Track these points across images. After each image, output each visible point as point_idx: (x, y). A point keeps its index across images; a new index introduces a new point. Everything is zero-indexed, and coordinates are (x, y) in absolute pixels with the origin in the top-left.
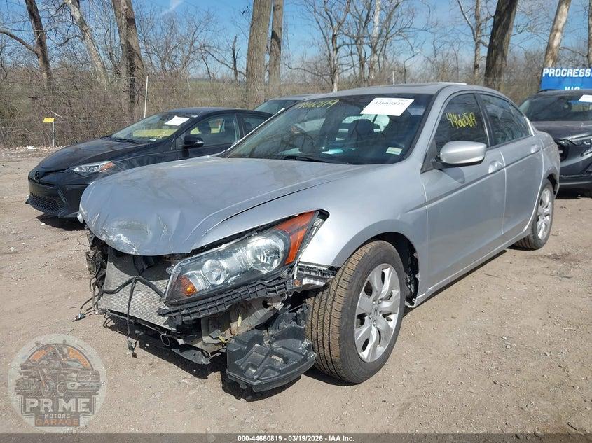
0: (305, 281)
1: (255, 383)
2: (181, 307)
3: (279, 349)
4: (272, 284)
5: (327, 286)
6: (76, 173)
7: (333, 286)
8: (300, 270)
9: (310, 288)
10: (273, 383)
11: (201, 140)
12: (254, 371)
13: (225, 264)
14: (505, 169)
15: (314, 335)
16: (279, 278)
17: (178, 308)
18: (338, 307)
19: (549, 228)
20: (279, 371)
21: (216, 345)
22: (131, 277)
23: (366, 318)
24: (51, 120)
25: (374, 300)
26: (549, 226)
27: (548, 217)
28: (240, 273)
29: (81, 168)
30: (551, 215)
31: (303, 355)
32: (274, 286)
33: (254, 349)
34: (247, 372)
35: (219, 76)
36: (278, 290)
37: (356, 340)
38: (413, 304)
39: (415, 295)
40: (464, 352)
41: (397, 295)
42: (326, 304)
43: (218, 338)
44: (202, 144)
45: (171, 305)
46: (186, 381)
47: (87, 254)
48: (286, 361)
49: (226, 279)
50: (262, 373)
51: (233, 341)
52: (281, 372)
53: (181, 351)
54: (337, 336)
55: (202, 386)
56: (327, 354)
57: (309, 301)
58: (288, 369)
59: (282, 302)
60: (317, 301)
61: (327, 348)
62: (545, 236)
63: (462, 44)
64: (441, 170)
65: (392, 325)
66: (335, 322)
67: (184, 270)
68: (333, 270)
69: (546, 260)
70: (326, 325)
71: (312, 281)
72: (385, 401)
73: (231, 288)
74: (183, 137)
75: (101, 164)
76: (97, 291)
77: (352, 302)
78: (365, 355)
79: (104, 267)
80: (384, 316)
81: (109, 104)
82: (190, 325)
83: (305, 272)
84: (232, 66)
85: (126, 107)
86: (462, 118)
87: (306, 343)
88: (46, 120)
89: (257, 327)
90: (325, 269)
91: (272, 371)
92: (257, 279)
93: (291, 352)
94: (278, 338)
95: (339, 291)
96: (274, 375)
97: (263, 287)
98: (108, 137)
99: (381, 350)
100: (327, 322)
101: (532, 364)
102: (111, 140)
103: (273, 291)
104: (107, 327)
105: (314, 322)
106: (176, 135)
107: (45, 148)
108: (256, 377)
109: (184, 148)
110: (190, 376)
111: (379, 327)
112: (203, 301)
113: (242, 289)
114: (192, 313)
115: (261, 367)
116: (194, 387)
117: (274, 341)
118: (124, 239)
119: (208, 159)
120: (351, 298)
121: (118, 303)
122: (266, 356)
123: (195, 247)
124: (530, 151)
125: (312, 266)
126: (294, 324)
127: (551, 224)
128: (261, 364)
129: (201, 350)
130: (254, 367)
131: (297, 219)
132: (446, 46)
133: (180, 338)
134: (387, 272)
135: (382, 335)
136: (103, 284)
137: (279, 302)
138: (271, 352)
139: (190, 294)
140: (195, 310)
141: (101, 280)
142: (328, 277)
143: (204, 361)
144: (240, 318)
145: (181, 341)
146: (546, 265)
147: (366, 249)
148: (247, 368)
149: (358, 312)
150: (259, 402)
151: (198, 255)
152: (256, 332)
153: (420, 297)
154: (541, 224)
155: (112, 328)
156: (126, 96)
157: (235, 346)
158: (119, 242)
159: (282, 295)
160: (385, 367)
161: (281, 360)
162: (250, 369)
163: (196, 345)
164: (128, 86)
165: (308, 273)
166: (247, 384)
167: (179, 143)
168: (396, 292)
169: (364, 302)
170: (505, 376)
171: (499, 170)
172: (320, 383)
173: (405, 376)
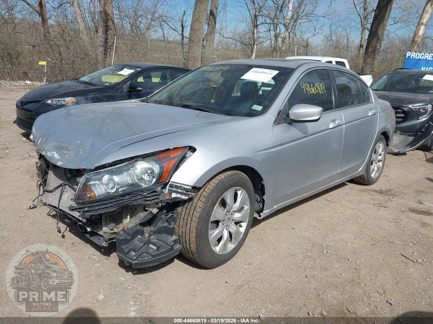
0: (174, 195)
1: (134, 262)
2: (84, 206)
3: (155, 240)
4: (149, 195)
5: (191, 199)
6: (48, 104)
7: (195, 200)
8: (171, 187)
9: (178, 200)
10: (146, 263)
11: (141, 87)
12: (134, 254)
13: (116, 178)
14: (344, 126)
15: (180, 232)
16: (155, 192)
17: (82, 206)
18: (197, 214)
19: (380, 170)
20: (151, 255)
21: (112, 234)
22: (62, 182)
23: (220, 224)
24: (44, 63)
25: (228, 212)
26: (381, 169)
27: (380, 162)
28: (127, 186)
29: (52, 101)
30: (384, 161)
31: (170, 246)
32: (149, 197)
33: (136, 239)
34: (130, 254)
35: (171, 39)
36: (153, 200)
37: (210, 239)
38: (260, 216)
39: (262, 210)
40: (293, 254)
41: (247, 210)
42: (189, 212)
43: (112, 229)
44: (141, 90)
45: (79, 204)
46: (95, 257)
47: (37, 163)
48: (158, 248)
49: (117, 189)
50: (139, 256)
51: (122, 232)
52: (153, 256)
53: (91, 236)
54: (194, 235)
55: (105, 261)
56: (188, 247)
57: (179, 209)
58: (158, 255)
59: (158, 208)
60: (184, 209)
61: (188, 242)
62: (377, 176)
63: (352, 28)
64: (290, 124)
65: (242, 230)
66: (194, 225)
67: (88, 180)
68: (195, 189)
69: (374, 193)
70: (188, 227)
71: (179, 196)
72: (227, 283)
73: (118, 196)
74: (128, 83)
75: (68, 99)
76: (42, 190)
77: (208, 212)
78: (217, 249)
79: (47, 173)
80: (236, 223)
81: (88, 55)
82: (95, 219)
83: (174, 189)
84: (181, 32)
85: (100, 57)
86: (314, 86)
87: (174, 237)
88: (41, 63)
89: (140, 224)
90: (188, 187)
91: (147, 255)
92: (139, 191)
93: (163, 244)
94: (155, 233)
95: (199, 203)
96: (147, 258)
97: (142, 197)
98: (77, 80)
99: (231, 246)
100: (189, 225)
101: (337, 266)
102: (78, 82)
103: (149, 201)
104: (49, 215)
105: (181, 223)
106: (124, 82)
107: (39, 83)
108: (134, 258)
109: (129, 92)
110: (99, 253)
111: (231, 230)
112: (99, 203)
113: (127, 197)
114: (91, 210)
115: (140, 251)
116: (99, 261)
117: (152, 235)
118: (56, 155)
119: (133, 102)
120: (207, 209)
121: (52, 199)
122: (144, 245)
123: (97, 165)
124: (368, 114)
125: (179, 185)
126: (166, 224)
127: (383, 168)
128: (139, 250)
129: (102, 236)
130: (135, 251)
131: (171, 152)
132: (340, 29)
133: (88, 227)
134: (239, 193)
135: (233, 236)
136: (45, 185)
137: (155, 208)
138: (149, 242)
139: (90, 197)
140: (93, 209)
141: (44, 182)
142: (190, 193)
143: (105, 244)
144: (129, 217)
145: (89, 229)
146: (372, 197)
147: (222, 176)
148: (129, 251)
149: (212, 219)
150: (141, 275)
151: (99, 171)
152: (139, 227)
153: (266, 212)
154: (374, 167)
155: (53, 216)
156: (101, 49)
157: (122, 236)
158: (53, 157)
159: (157, 203)
160: (234, 259)
161: (155, 248)
162: (132, 252)
163: (99, 233)
164: (103, 42)
165: (176, 190)
166: (129, 263)
167: (126, 88)
168: (247, 207)
169: (218, 212)
170: (315, 273)
171: (338, 126)
172: (187, 266)
173: (246, 266)
